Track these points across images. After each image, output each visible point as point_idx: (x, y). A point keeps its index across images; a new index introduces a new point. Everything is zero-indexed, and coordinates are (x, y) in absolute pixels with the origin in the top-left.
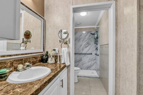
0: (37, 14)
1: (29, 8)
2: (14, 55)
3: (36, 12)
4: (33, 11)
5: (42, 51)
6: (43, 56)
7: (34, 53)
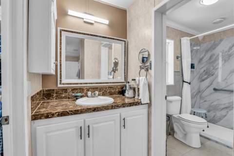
0: (113, 39)
1: (103, 37)
2: (89, 83)
3: (112, 37)
4: (108, 38)
5: (123, 81)
6: (123, 87)
7: (110, 83)
